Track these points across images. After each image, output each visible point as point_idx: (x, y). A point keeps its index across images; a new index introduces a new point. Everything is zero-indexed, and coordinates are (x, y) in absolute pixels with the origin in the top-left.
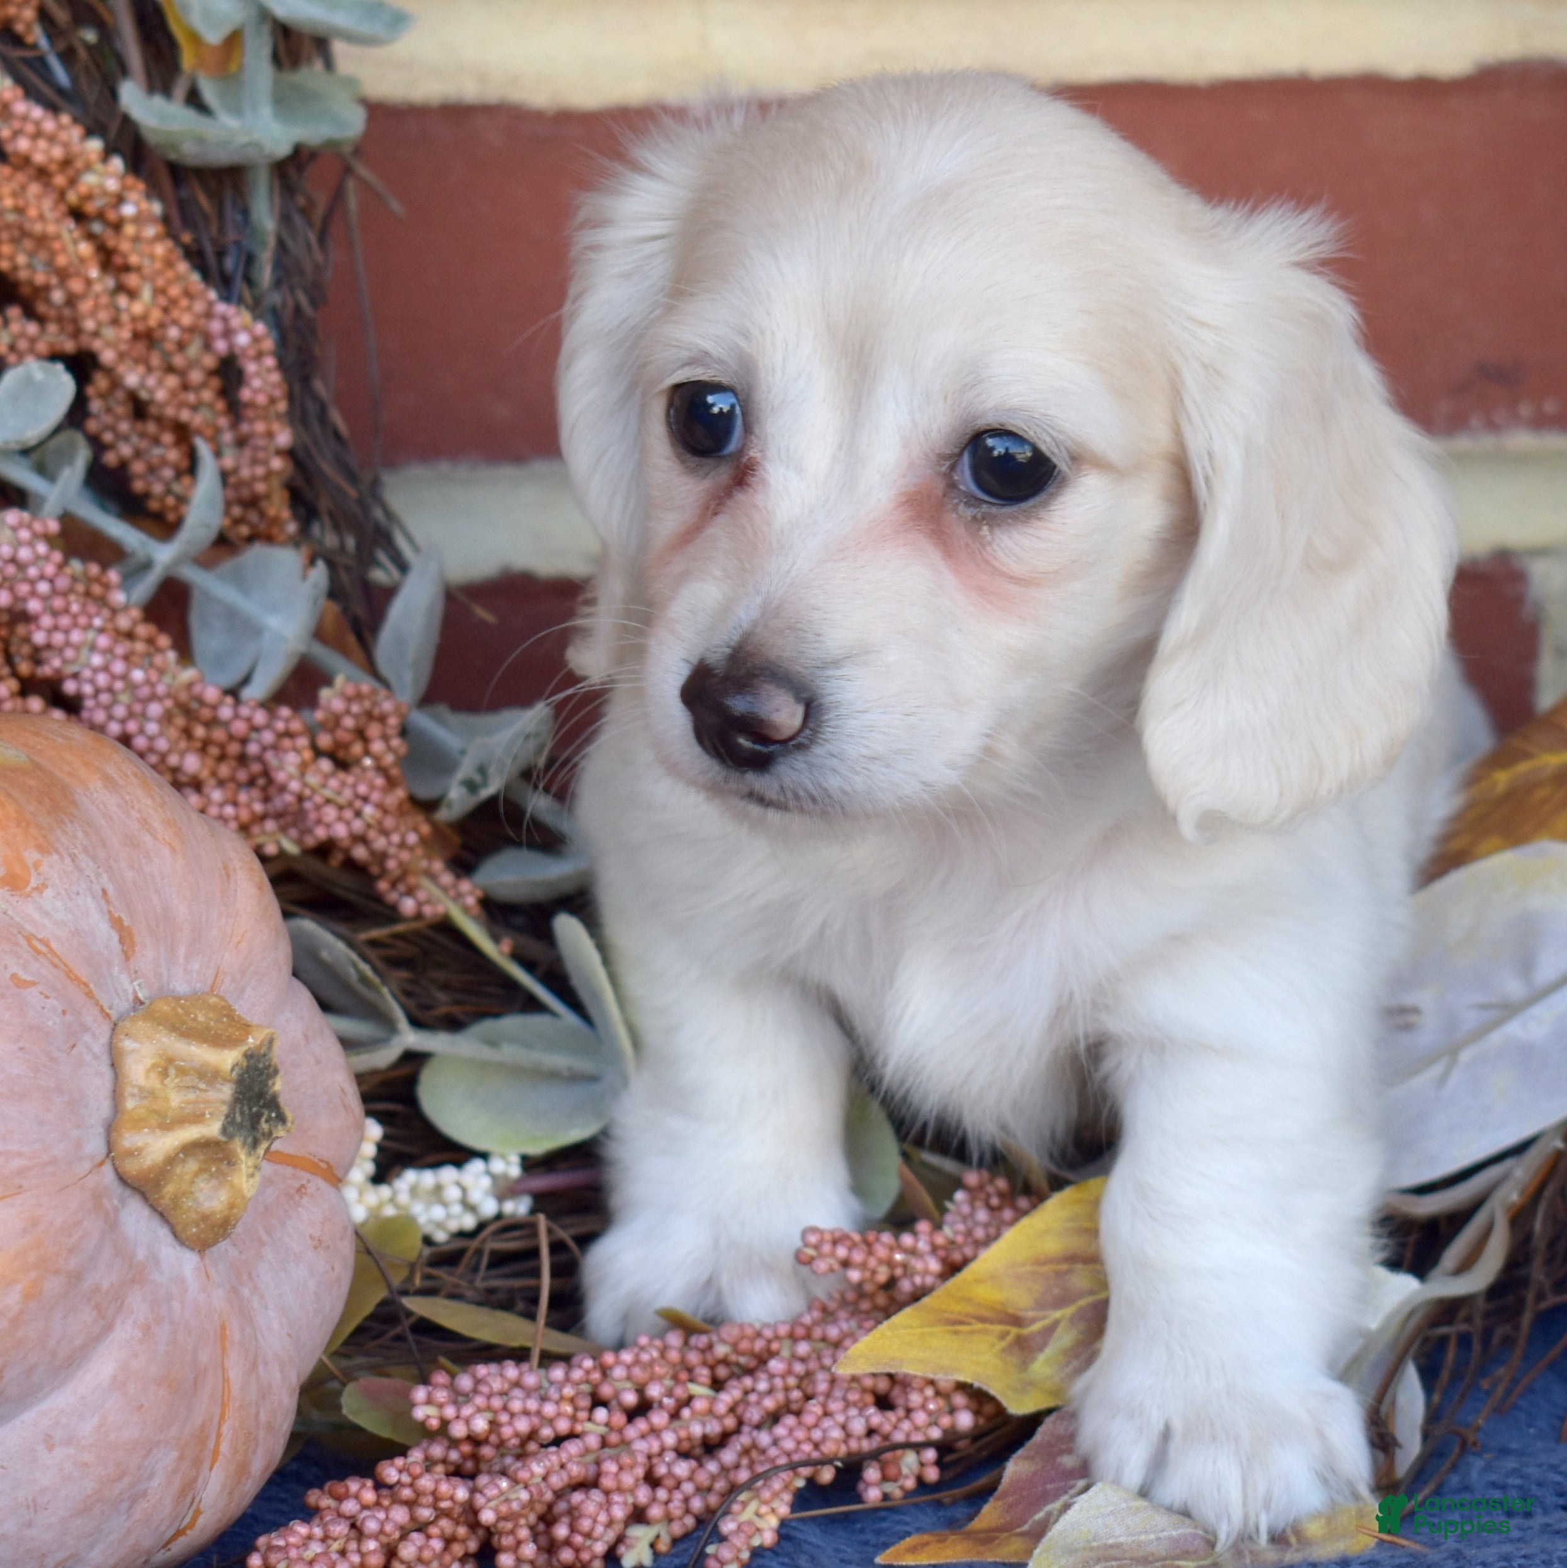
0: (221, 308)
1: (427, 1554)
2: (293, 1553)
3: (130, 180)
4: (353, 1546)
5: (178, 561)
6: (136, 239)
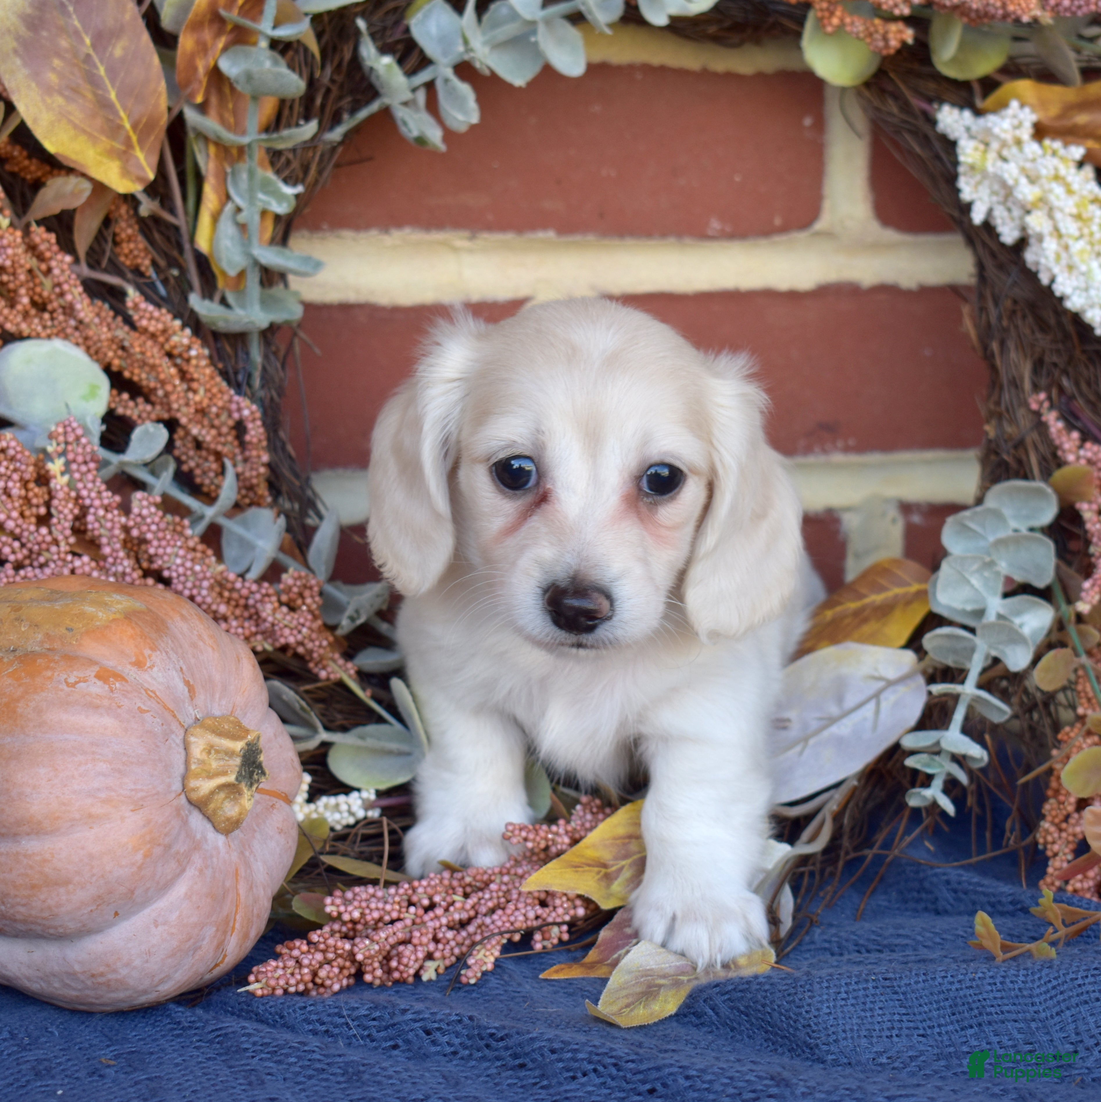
0: (236, 398)
1: (331, 975)
2: (269, 975)
3: (194, 339)
4: (297, 971)
5: (216, 515)
6: (197, 366)
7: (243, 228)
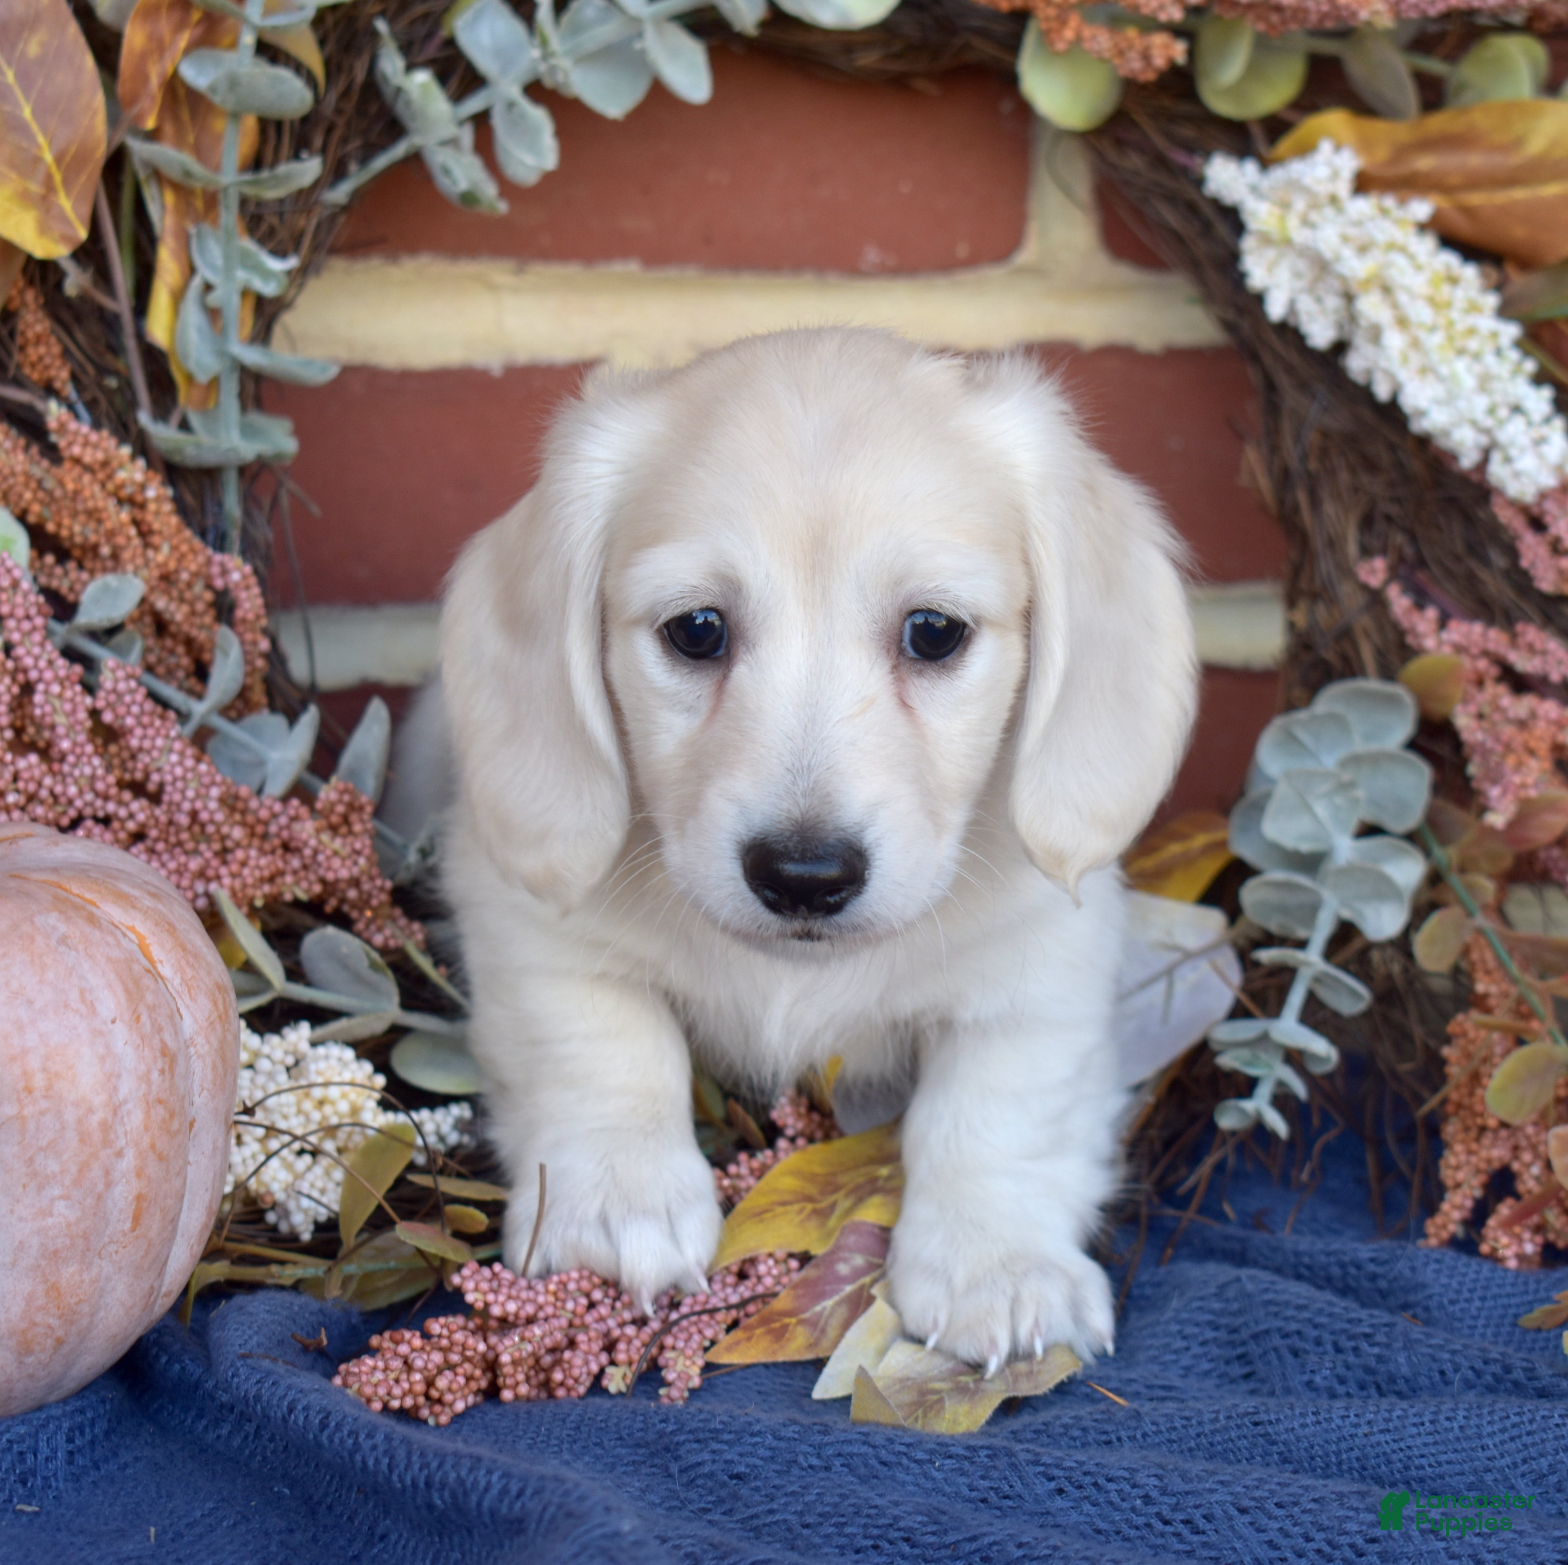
0: (218, 557)
1: (455, 1386)
2: (364, 1378)
3: (151, 474)
4: (404, 1376)
5: (209, 712)
6: (157, 513)
7: (213, 314)
